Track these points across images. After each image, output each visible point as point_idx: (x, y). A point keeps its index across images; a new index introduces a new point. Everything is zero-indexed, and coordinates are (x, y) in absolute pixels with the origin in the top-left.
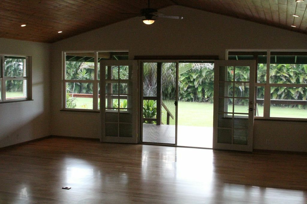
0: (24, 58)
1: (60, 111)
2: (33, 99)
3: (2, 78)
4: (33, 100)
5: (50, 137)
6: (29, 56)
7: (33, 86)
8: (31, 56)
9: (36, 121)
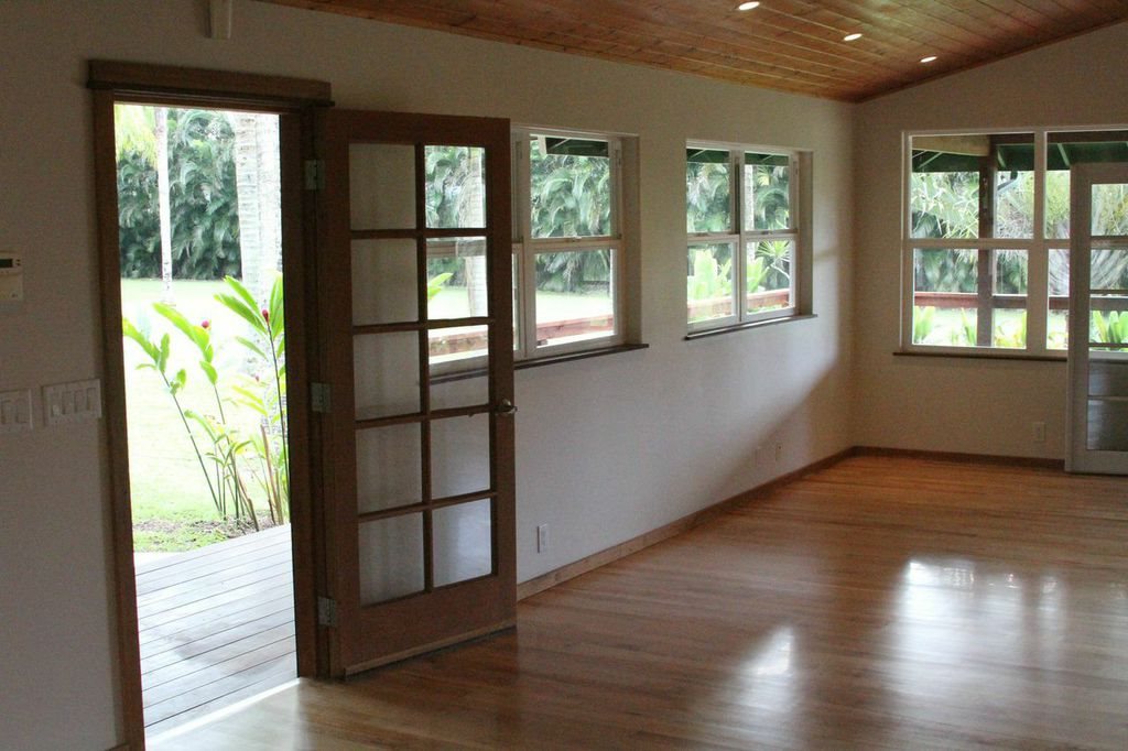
0: (782, 160)
1: (895, 354)
2: (814, 312)
3: (738, 236)
4: (816, 316)
5: (854, 452)
6: (802, 149)
7: (815, 263)
8: (812, 153)
9: (820, 394)
